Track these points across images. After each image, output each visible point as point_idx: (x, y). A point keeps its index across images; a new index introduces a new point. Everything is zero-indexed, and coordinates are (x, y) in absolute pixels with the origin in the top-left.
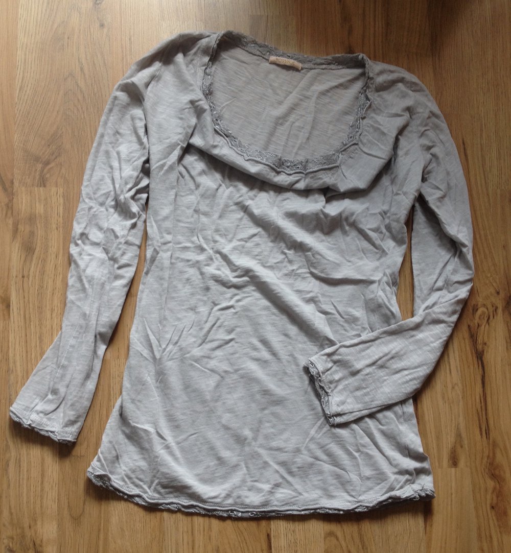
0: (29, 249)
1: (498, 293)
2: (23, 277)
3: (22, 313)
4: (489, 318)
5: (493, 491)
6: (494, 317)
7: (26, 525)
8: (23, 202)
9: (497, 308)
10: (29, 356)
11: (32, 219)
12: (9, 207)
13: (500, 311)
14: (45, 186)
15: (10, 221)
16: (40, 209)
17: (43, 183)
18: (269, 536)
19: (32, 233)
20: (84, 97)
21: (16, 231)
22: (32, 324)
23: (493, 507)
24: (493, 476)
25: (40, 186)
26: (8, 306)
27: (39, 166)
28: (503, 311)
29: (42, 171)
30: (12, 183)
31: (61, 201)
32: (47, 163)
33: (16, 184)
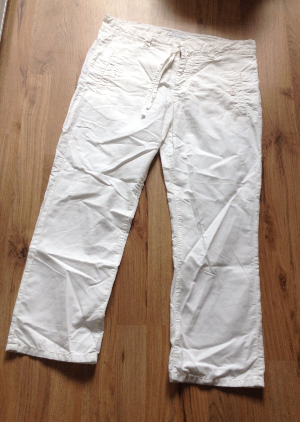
0: (32, 102)
1: (272, 135)
2: (28, 114)
3: (26, 131)
4: (267, 146)
5: (267, 229)
6: (269, 145)
7: (20, 231)
8: (31, 80)
9: (271, 142)
10: (28, 151)
11: (35, 88)
12: (24, 82)
13: (273, 143)
14: (43, 74)
15: (24, 89)
16: (39, 84)
17: (42, 72)
18: (147, 244)
19: (34, 95)
20: (66, 36)
21: (26, 93)
22: (31, 136)
23: (266, 237)
24: (267, 222)
25: (41, 74)
26: (20, 128)
27: (41, 65)
28: (275, 143)
29: (42, 67)
30: (27, 71)
31: (50, 81)
32: (45, 64)
33: (29, 72)
